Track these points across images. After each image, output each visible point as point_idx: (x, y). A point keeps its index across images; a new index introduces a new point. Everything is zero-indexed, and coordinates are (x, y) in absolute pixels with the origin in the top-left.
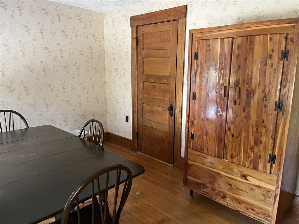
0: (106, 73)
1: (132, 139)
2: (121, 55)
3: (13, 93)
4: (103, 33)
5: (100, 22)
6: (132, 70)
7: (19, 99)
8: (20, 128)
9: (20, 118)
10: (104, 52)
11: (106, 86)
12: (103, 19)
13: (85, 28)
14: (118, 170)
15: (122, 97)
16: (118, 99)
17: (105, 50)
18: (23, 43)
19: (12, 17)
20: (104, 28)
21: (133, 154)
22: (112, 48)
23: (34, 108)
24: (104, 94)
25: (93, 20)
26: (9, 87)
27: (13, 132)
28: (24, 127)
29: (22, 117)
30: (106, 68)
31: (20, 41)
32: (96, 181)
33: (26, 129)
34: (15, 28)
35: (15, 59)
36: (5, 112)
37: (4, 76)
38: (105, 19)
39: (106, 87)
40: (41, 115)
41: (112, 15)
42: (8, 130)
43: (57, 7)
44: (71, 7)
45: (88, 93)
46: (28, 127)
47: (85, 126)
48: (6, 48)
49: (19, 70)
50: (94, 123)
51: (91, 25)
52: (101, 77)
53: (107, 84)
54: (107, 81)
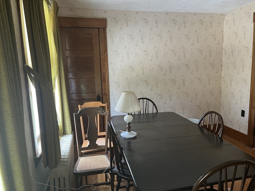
0: (223, 68)
1: (247, 134)
2: (241, 50)
3: (148, 85)
4: (223, 32)
5: (221, 22)
6: (252, 65)
7: (152, 90)
8: (152, 112)
9: (152, 104)
10: (222, 49)
11: (222, 80)
12: (224, 19)
13: (206, 29)
14: (246, 166)
15: (239, 92)
16: (233, 93)
17: (224, 47)
18: (158, 48)
19: (151, 29)
20: (224, 27)
21: (248, 149)
22: (232, 45)
23: (161, 97)
24: (220, 88)
25: (214, 22)
26: (146, 82)
27: (147, 114)
28: (155, 111)
29: (154, 104)
30: (223, 64)
31: (155, 47)
32: (224, 170)
33: (156, 113)
34: (153, 38)
35: (151, 60)
36: (144, 99)
37: (143, 74)
38: (226, 18)
39: (222, 82)
40: (165, 103)
41: (233, 14)
42: (144, 113)
43: (184, 16)
44: (195, 14)
45: (204, 87)
46: (158, 112)
47: (204, 117)
48: (146, 53)
49: (153, 68)
50: (214, 115)
51: (211, 26)
52: (217, 72)
53: (223, 79)
54: (223, 75)
